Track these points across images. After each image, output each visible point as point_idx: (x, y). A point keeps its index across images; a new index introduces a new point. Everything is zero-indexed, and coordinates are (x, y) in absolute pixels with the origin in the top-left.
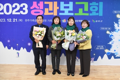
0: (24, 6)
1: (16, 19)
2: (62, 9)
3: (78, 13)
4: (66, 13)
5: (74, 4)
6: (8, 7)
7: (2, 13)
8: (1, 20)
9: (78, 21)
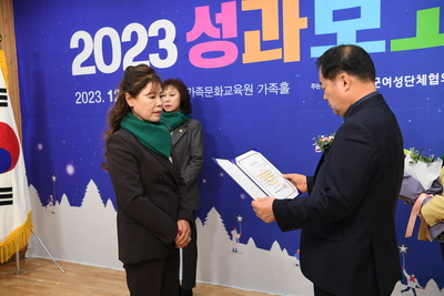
0: (162, 33)
2: (324, 25)
3: (414, 35)
6: (107, 42)
8: (89, 97)
9: (409, 83)
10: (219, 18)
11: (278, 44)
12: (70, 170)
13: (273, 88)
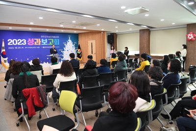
0: (24, 41)
1: (20, 47)
2: (43, 42)
4: (45, 44)
5: (48, 40)
6: (15, 41)
7: (12, 44)
8: (11, 48)
10: (32, 40)
11: (38, 43)
13: (38, 47)
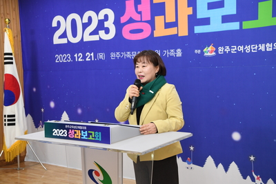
0: (106, 17)
1: (92, 54)
3: (257, 19)
6: (74, 22)
7: (64, 41)
8: (64, 58)
9: (254, 50)
10: (140, 8)
11: (175, 24)
12: (52, 105)
13: (172, 53)
